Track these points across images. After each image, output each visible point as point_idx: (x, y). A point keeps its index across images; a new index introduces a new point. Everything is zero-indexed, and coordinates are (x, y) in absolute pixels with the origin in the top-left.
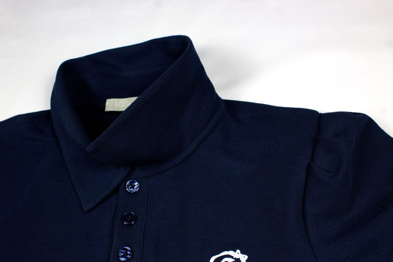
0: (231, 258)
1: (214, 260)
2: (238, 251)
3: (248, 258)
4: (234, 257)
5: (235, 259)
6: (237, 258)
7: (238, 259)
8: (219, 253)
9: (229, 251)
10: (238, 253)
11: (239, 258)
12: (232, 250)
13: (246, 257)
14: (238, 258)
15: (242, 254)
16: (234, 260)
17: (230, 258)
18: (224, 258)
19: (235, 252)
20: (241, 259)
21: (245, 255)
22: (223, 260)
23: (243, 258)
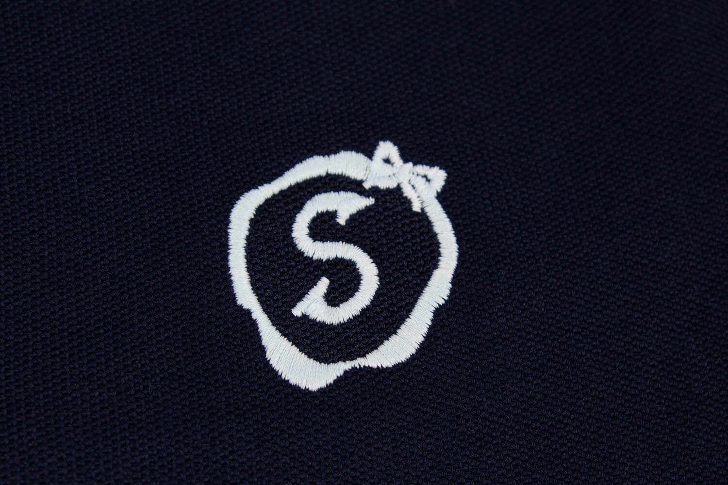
0: (352, 190)
1: (250, 213)
2: (387, 149)
3: (448, 181)
4: (367, 186)
5: (374, 192)
6: (383, 185)
7: (389, 191)
8: (279, 174)
9: (336, 152)
10: (387, 161)
11: (399, 188)
12: (348, 147)
13: (438, 176)
14: (392, 185)
15: (410, 165)
16: (371, 201)
17: (346, 189)
18: (311, 195)
19: (370, 155)
20: (408, 192)
21: (431, 164)
22: (299, 208)
23: (420, 183)
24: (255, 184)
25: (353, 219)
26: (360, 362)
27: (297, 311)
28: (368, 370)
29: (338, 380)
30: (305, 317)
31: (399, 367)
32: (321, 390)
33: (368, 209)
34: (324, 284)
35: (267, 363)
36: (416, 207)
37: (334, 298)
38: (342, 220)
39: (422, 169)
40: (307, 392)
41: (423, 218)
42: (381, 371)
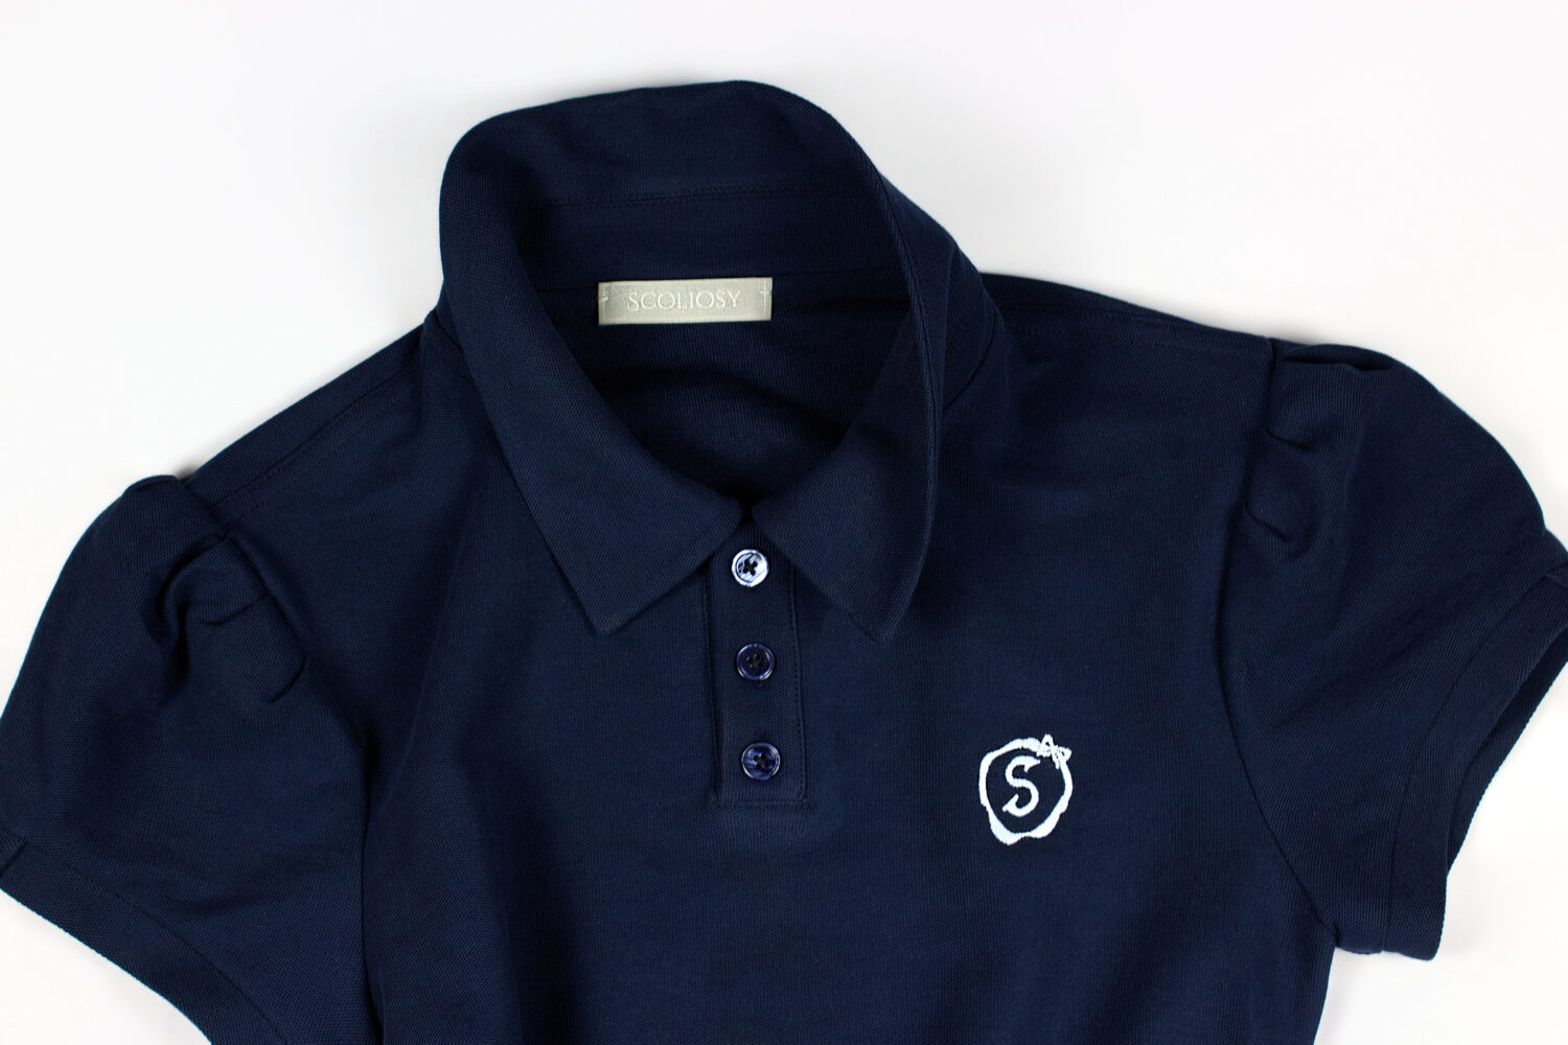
0: (1032, 756)
1: (989, 763)
2: (1048, 738)
3: (1071, 756)
4: (1038, 755)
5: (1041, 757)
6: (1045, 755)
7: (1047, 758)
8: (1003, 746)
9: (1027, 738)
10: (1048, 744)
11: (1051, 757)
12: (1032, 736)
13: (1068, 753)
14: (1048, 755)
15: (1057, 747)
16: (1038, 762)
17: (1029, 756)
18: (1013, 757)
20: (1054, 759)
21: (1065, 747)
22: (1009, 762)
23: (1060, 755)
24: (992, 750)
25: (1031, 769)
26: (1027, 834)
27: (1004, 809)
28: (1030, 838)
29: (1018, 842)
30: (1007, 812)
31: (1043, 839)
32: (1012, 845)
33: (1037, 766)
34: (1016, 797)
35: (991, 831)
36: (1057, 767)
37: (1020, 805)
38: (1026, 770)
39: (1062, 749)
40: (1006, 845)
41: (1059, 772)
42: (1036, 839)
